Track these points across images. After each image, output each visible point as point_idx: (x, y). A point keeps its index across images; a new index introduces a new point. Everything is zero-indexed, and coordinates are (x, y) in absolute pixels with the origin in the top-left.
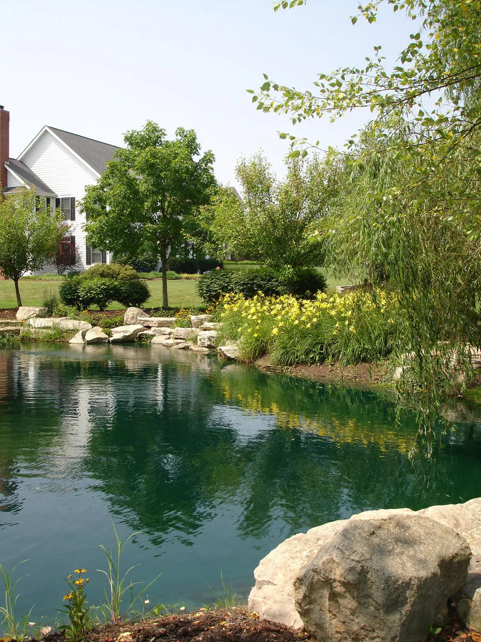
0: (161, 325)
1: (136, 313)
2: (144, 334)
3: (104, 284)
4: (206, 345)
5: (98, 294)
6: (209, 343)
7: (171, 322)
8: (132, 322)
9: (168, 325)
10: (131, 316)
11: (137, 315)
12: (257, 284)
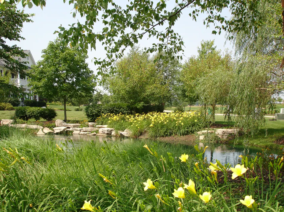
0: (74, 127)
1: (61, 122)
2: (68, 130)
3: (39, 110)
4: (106, 133)
5: (37, 114)
6: (107, 132)
7: (78, 125)
8: (60, 125)
9: (77, 126)
10: (59, 123)
11: (62, 122)
12: (115, 110)
